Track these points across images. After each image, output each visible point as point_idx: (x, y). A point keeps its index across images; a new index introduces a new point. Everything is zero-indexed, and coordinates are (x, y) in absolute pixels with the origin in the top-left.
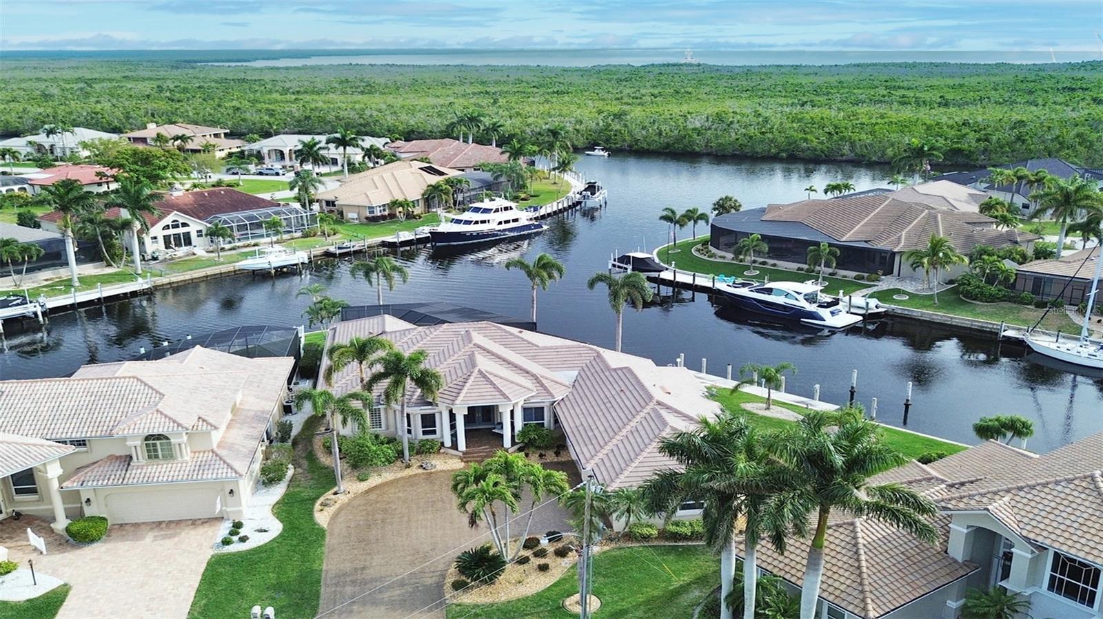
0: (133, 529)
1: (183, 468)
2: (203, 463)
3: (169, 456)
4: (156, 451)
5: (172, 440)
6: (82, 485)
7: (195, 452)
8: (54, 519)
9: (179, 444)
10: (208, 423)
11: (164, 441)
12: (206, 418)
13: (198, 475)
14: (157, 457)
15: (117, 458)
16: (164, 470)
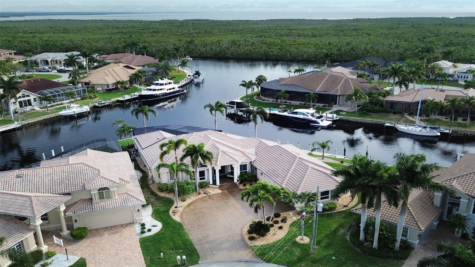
0: (96, 231)
1: (117, 202)
2: (125, 199)
3: (109, 197)
4: (103, 195)
5: (111, 190)
6: (74, 213)
7: (119, 195)
8: (61, 230)
9: (114, 191)
10: (124, 181)
11: (107, 190)
12: (123, 179)
13: (125, 204)
14: (103, 198)
15: (85, 200)
16: (108, 203)
